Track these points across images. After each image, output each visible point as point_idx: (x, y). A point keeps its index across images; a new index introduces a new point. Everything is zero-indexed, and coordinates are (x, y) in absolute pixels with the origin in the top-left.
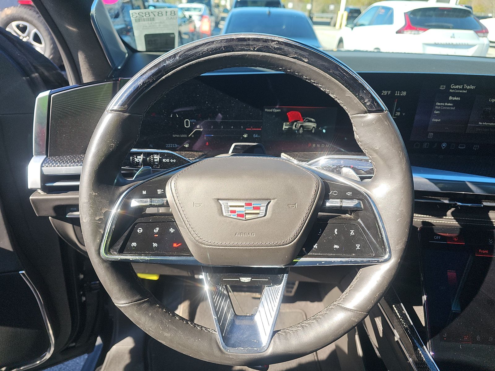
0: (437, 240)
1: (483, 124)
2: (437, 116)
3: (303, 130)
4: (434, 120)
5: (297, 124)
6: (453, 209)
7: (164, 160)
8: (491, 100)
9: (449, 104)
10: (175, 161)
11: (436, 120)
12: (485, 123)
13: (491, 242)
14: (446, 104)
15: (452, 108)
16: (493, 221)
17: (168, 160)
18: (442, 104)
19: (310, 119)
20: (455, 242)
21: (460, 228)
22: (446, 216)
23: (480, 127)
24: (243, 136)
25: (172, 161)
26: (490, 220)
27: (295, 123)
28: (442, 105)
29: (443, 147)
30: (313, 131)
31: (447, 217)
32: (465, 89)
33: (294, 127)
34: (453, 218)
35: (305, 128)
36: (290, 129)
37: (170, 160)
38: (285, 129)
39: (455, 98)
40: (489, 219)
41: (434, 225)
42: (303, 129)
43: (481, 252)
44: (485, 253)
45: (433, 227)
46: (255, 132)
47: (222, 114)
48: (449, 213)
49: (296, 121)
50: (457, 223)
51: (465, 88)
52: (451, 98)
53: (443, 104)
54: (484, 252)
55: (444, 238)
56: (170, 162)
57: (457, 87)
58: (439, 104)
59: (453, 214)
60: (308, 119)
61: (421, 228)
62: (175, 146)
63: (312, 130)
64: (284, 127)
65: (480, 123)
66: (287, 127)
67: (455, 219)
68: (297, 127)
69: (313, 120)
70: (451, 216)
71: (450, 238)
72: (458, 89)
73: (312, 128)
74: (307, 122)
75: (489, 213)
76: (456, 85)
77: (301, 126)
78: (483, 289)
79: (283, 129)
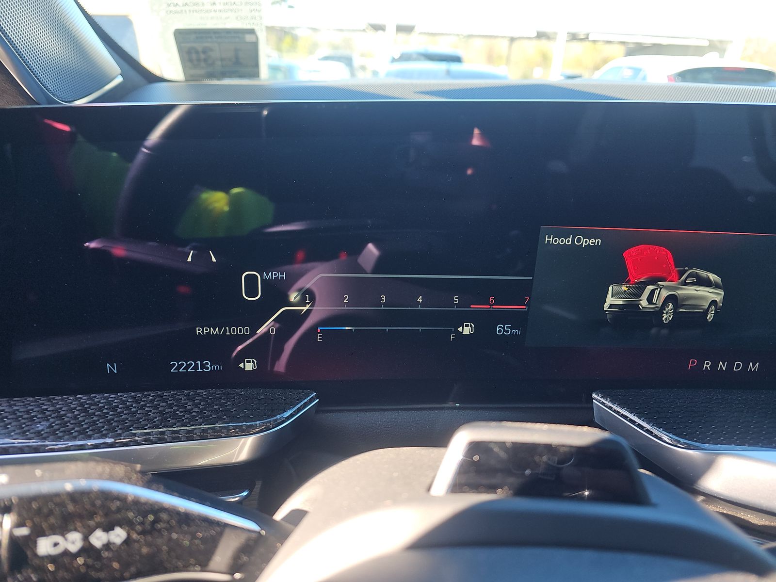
3: (674, 313)
5: (657, 292)
7: (45, 546)
10: (118, 535)
17: (73, 541)
19: (704, 274)
24: (460, 329)
25: (99, 539)
27: (651, 288)
30: (710, 317)
33: (644, 303)
35: (682, 306)
36: (630, 309)
37: (86, 538)
38: (611, 306)
42: (676, 307)
46: (504, 318)
47: (377, 246)
49: (653, 281)
56: (88, 550)
60: (697, 276)
62: (203, 366)
63: (706, 312)
64: (610, 300)
66: (620, 301)
68: (654, 300)
69: (713, 277)
73: (706, 305)
74: (693, 284)
77: (671, 298)
79: (606, 306)
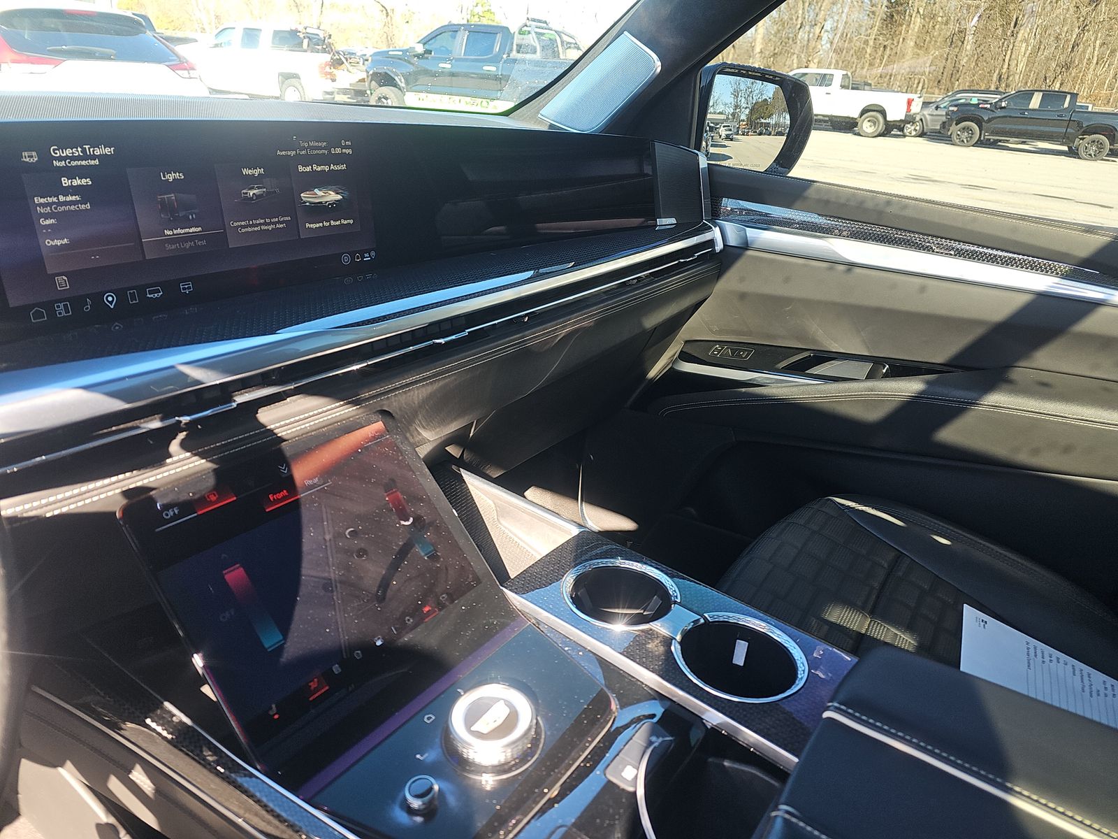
0: (172, 520)
1: (175, 232)
2: (54, 231)
4: (50, 243)
6: (182, 436)
8: (164, 177)
9: (69, 198)
11: (58, 243)
12: (179, 231)
13: (285, 470)
14: (62, 198)
15: (83, 207)
16: (272, 427)
18: (50, 200)
20: (216, 502)
21: (215, 470)
22: (170, 456)
23: (172, 240)
26: (266, 427)
28: (54, 203)
29: (111, 303)
31: (175, 459)
32: (93, 157)
34: (188, 454)
39: (77, 182)
40: (264, 426)
41: (153, 489)
43: (274, 499)
44: (284, 498)
45: (151, 493)
48: (174, 446)
50: (204, 461)
51: (88, 153)
52: (65, 182)
53: (55, 200)
54: (280, 495)
55: (186, 507)
57: (68, 152)
58: (42, 201)
59: (184, 446)
61: (125, 510)
65: (167, 232)
67: (195, 455)
70: (183, 451)
71: (202, 501)
72: (73, 158)
75: (258, 415)
76: (63, 148)
78: (308, 570)
